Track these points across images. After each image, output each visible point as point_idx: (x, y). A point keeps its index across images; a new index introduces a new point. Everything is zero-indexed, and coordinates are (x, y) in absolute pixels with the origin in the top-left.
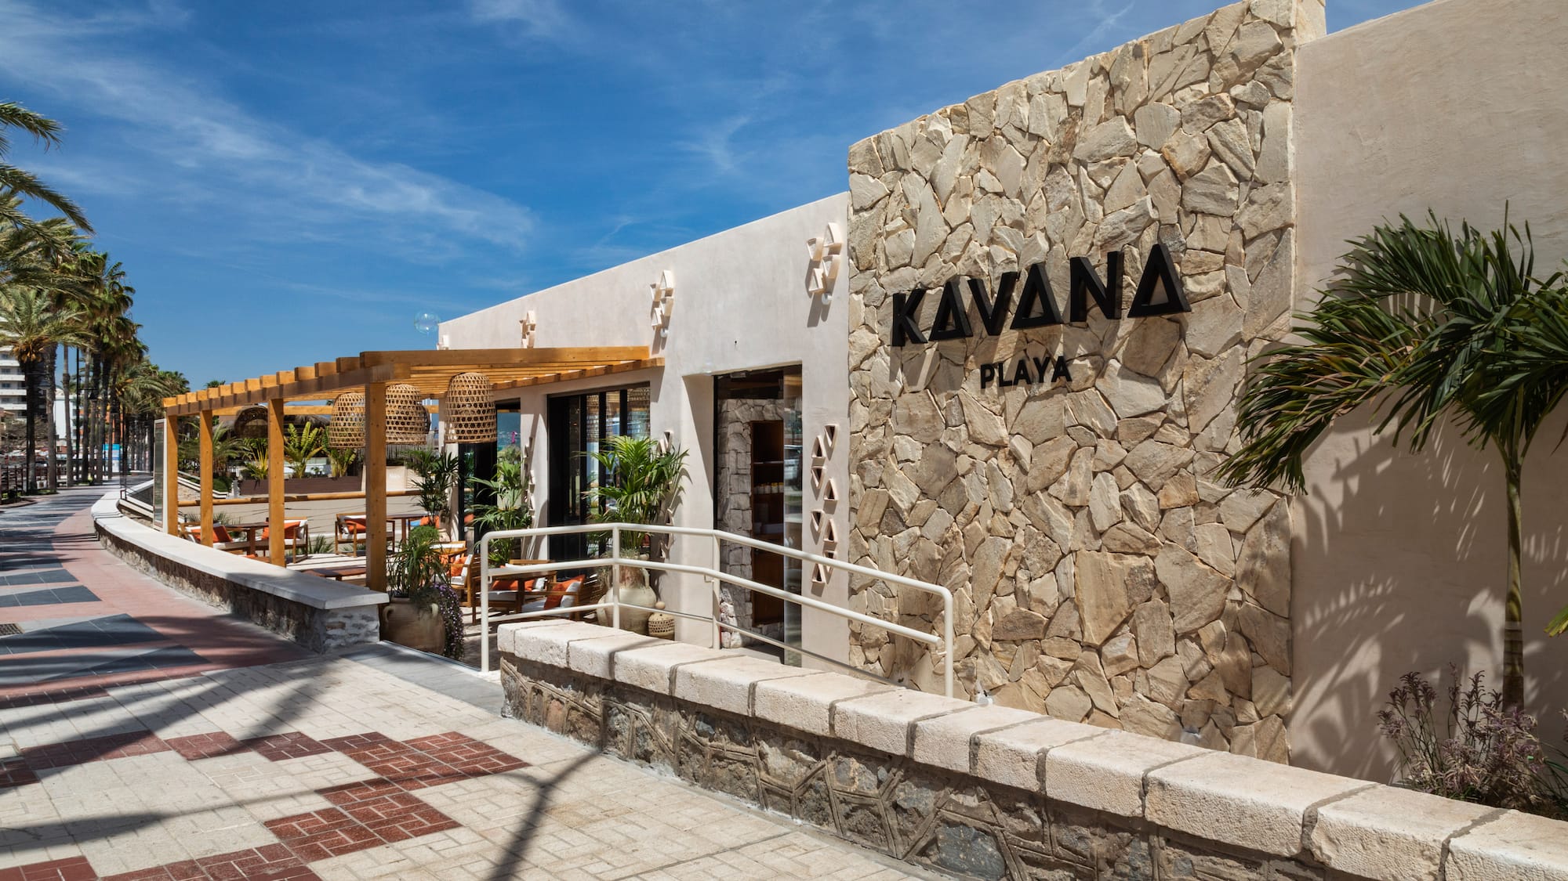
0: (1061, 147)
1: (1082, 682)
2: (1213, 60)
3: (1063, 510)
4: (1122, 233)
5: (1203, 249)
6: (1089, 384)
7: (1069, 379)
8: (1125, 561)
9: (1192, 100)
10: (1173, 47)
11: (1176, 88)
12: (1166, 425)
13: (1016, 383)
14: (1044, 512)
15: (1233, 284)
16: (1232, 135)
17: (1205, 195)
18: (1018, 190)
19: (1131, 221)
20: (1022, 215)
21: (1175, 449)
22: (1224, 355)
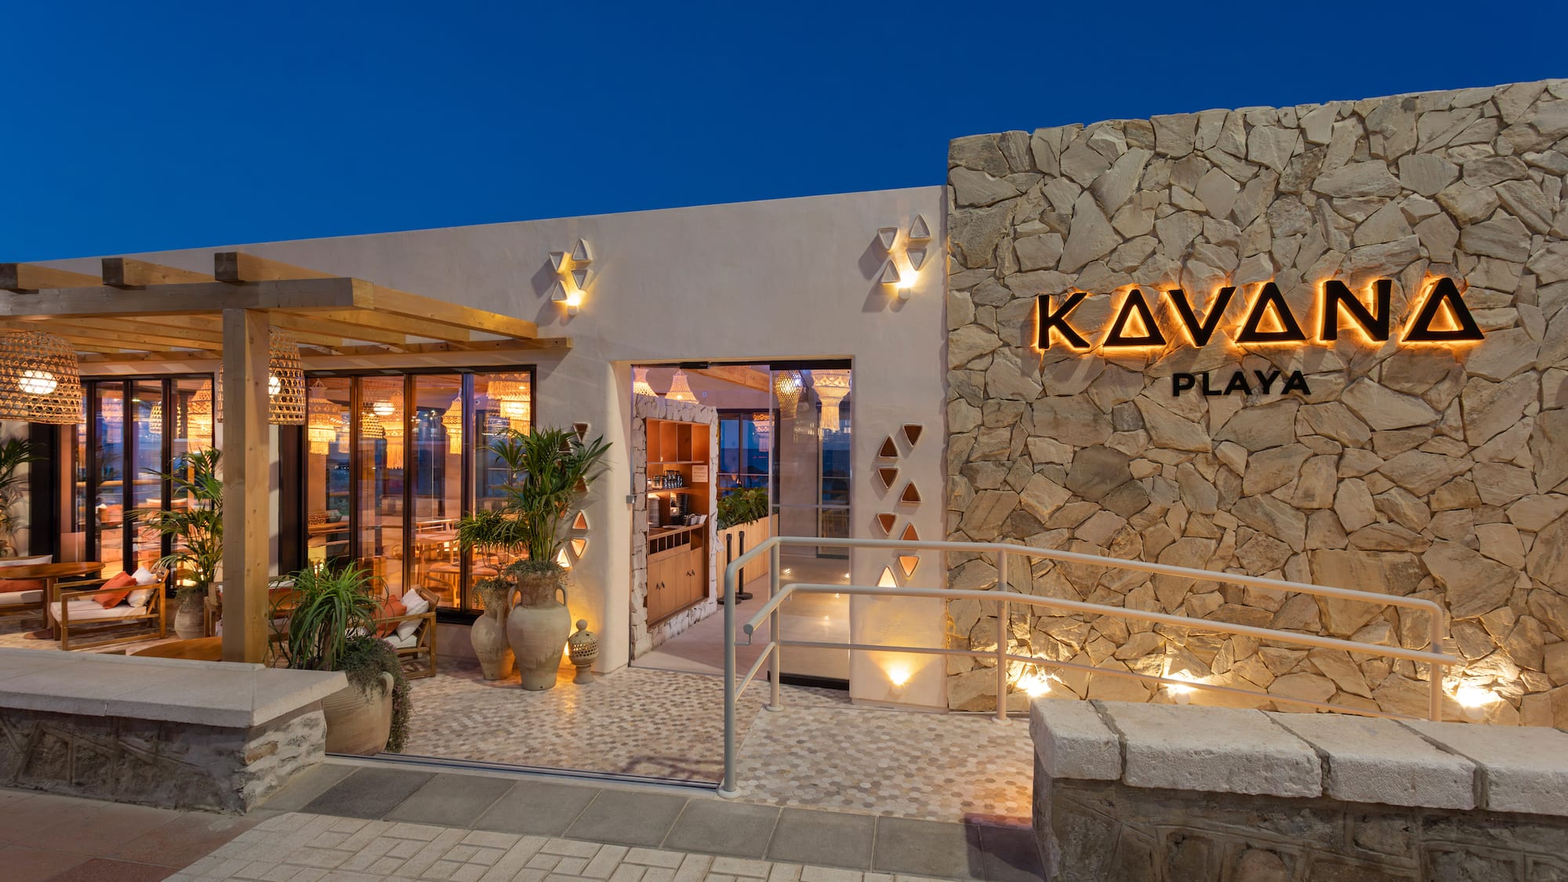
0: (1297, 178)
1: (1323, 668)
2: (1503, 124)
3: (1294, 512)
4: (1381, 265)
5: (1486, 288)
6: (1331, 398)
7: (1307, 392)
8: (1384, 559)
9: (1474, 158)
10: (1451, 109)
11: (1451, 144)
12: (1437, 438)
13: (1228, 392)
14: (1267, 515)
15: (1526, 321)
16: (1527, 193)
17: (1493, 241)
18: (1229, 212)
19: (1393, 255)
20: (1237, 236)
21: (1449, 459)
22: (1514, 380)
